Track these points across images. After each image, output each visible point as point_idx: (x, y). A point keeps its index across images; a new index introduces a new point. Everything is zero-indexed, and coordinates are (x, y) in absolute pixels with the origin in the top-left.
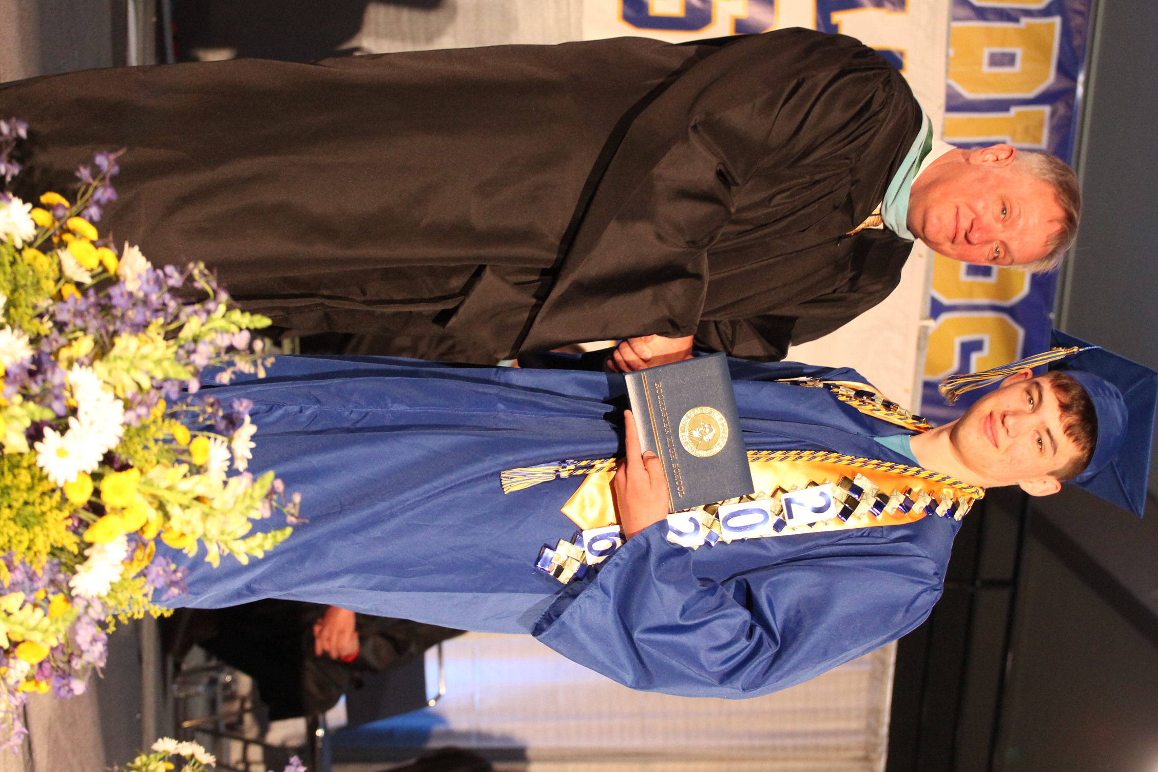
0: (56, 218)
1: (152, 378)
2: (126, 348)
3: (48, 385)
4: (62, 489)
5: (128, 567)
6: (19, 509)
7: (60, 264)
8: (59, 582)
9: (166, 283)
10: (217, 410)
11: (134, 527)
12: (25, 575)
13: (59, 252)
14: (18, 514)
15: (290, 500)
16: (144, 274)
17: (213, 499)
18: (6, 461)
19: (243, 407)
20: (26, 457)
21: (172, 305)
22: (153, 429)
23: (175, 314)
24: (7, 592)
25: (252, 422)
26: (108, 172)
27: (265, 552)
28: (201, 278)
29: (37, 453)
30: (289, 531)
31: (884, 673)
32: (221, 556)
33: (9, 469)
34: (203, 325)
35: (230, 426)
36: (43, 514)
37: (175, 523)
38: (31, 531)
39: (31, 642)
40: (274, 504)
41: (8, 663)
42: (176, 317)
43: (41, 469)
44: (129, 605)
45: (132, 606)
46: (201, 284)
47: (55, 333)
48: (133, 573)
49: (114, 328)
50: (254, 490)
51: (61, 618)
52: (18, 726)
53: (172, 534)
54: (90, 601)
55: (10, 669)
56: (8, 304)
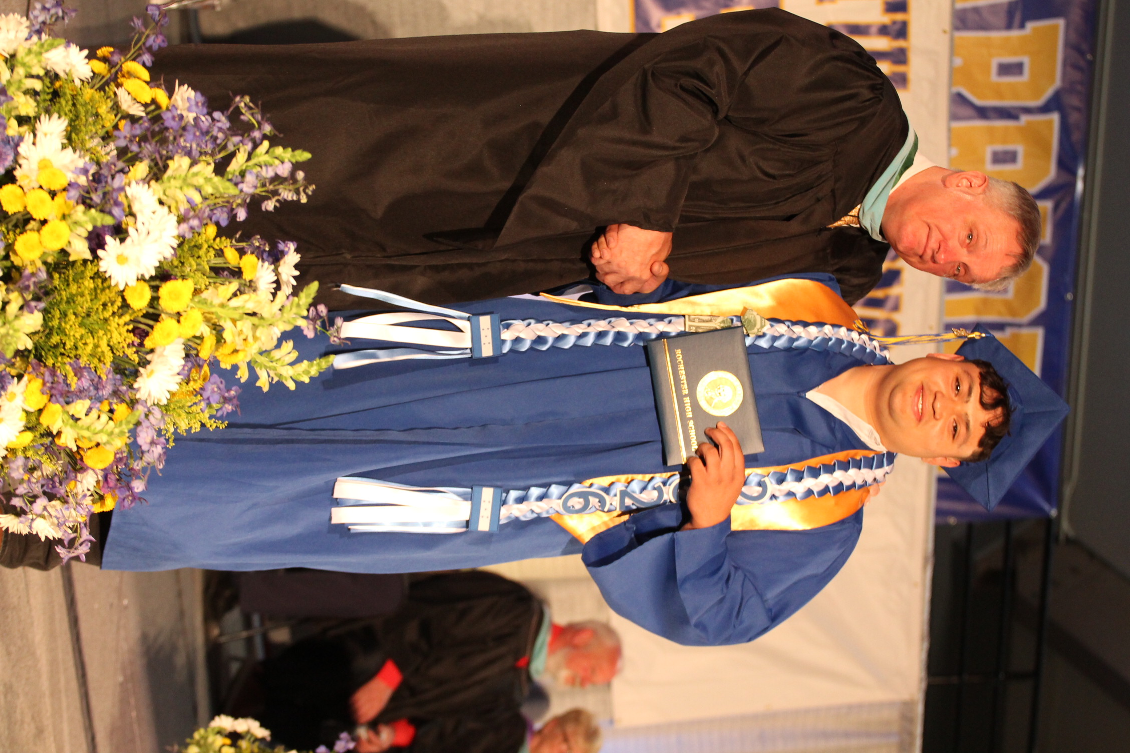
0: (111, 66)
1: (205, 199)
2: (179, 168)
3: (108, 188)
4: (122, 293)
5: (185, 384)
6: (83, 318)
7: (116, 99)
8: (121, 392)
9: (214, 125)
10: (265, 244)
11: (190, 334)
12: (90, 382)
13: (116, 89)
14: (82, 321)
15: (333, 324)
16: (193, 101)
17: (262, 312)
18: (71, 272)
19: (288, 246)
20: (90, 264)
21: (220, 135)
22: (205, 246)
23: (224, 143)
24: (74, 397)
25: (297, 250)
26: (159, 21)
27: (311, 378)
28: (246, 111)
29: (100, 259)
32: (271, 384)
33: (74, 280)
34: (249, 158)
36: (106, 320)
37: (226, 335)
38: (95, 337)
39: (98, 445)
40: (319, 328)
41: (76, 477)
42: (225, 147)
43: (105, 280)
46: (247, 116)
49: (167, 152)
50: (299, 300)
51: (124, 422)
52: (86, 534)
53: (226, 350)
54: (151, 409)
55: (78, 483)
56: (69, 129)
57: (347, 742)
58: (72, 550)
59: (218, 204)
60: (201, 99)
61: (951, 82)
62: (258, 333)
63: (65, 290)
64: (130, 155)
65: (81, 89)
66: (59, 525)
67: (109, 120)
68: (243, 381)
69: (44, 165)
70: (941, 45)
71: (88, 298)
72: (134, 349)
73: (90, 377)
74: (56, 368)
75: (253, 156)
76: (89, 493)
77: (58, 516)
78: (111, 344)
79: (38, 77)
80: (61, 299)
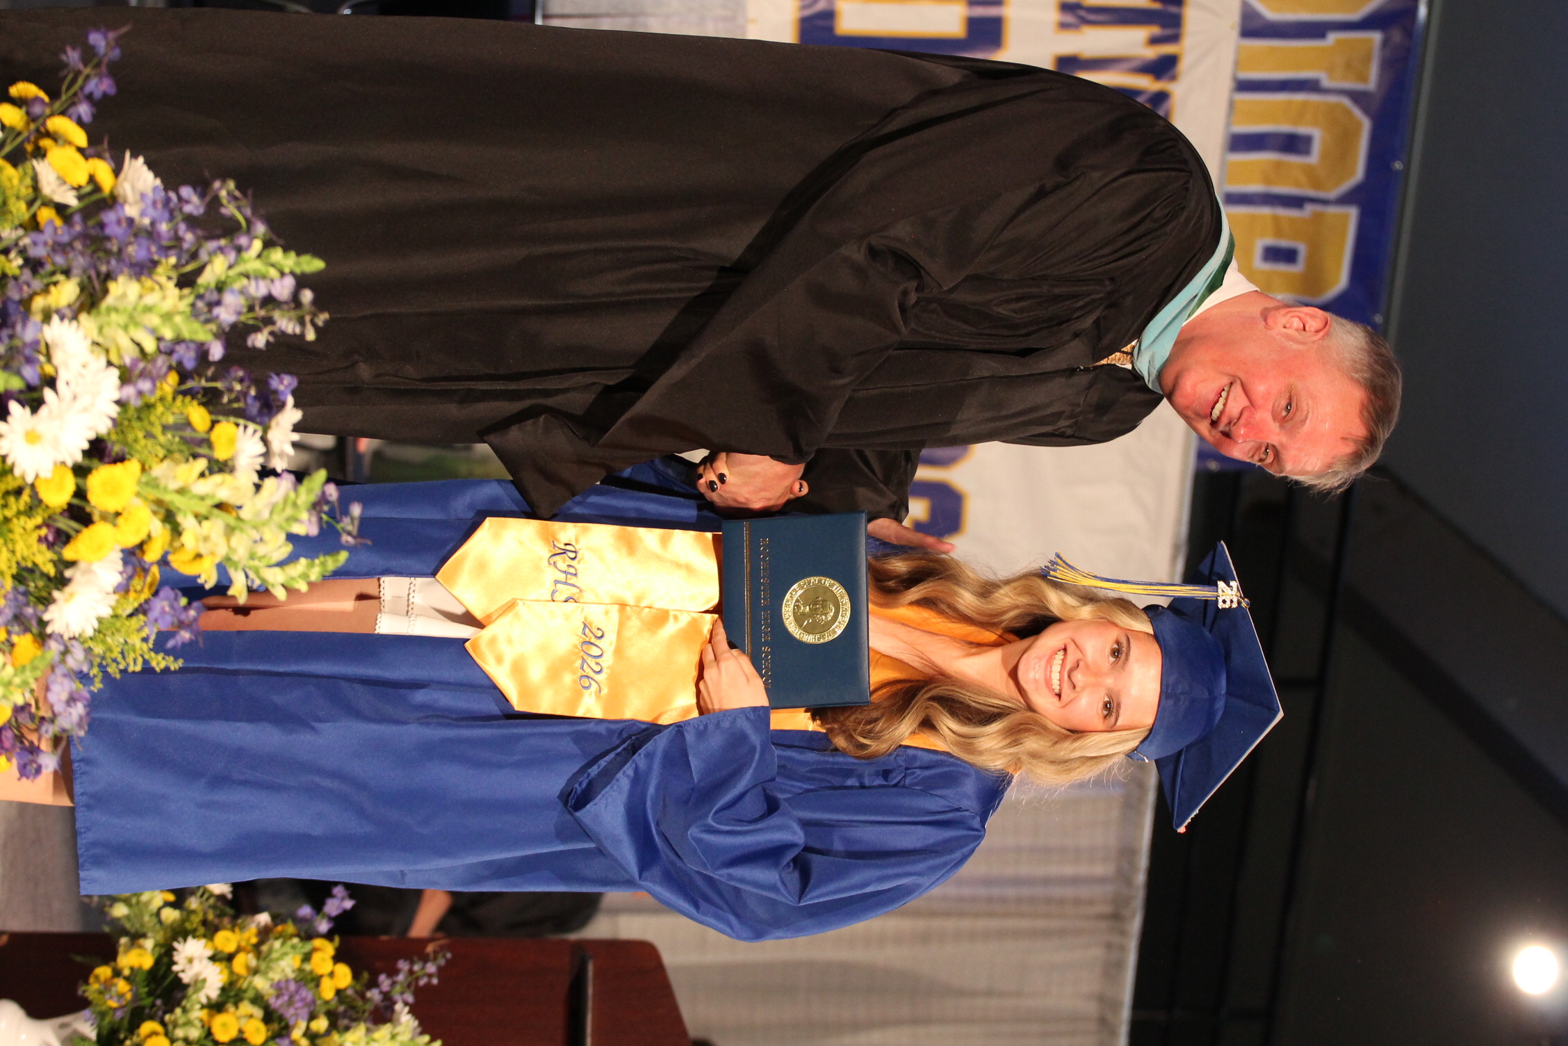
0: (31, 118)
1: (159, 339)
2: (124, 296)
3: (17, 343)
4: (33, 486)
5: (122, 601)
7: (35, 179)
8: (25, 617)
9: (181, 209)
10: (249, 387)
11: (132, 541)
13: (35, 162)
15: (346, 512)
16: (150, 194)
17: (240, 507)
19: (284, 384)
21: (189, 237)
22: (160, 409)
23: (194, 250)
26: (106, 54)
27: (310, 584)
28: (229, 202)
30: (343, 556)
31: (1141, 800)
32: (250, 590)
34: (230, 267)
35: (265, 411)
36: (7, 520)
37: (188, 539)
40: (325, 517)
42: (194, 256)
43: (4, 464)
44: (122, 653)
45: (126, 654)
46: (230, 209)
47: (27, 274)
48: (129, 610)
49: (108, 268)
50: (297, 496)
51: (28, 668)
53: (184, 552)
54: (69, 644)
57: (343, 899)
64: (50, 269)
67: (23, 211)
68: (208, 586)
72: (48, 559)
75: (236, 264)
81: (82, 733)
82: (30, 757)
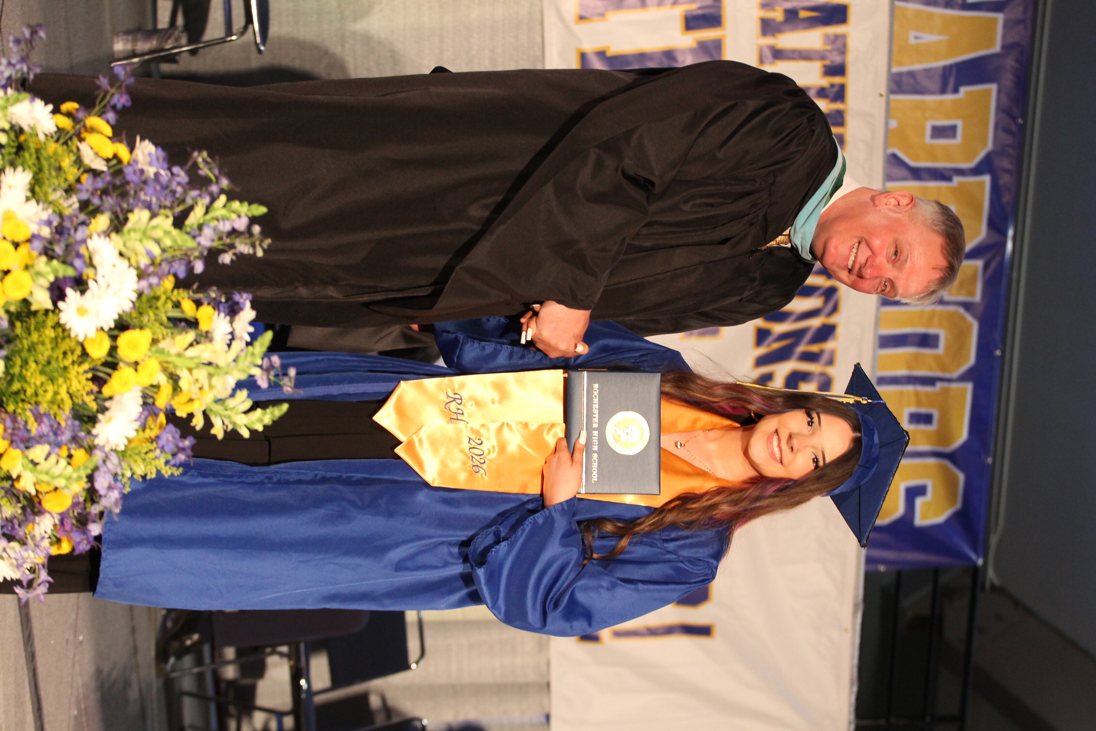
0: (76, 122)
1: (164, 251)
2: (139, 221)
3: (71, 240)
4: (82, 344)
5: (141, 433)
6: (44, 366)
7: (79, 153)
8: (80, 438)
10: (221, 296)
11: (147, 382)
12: (50, 428)
13: (79, 144)
14: (42, 369)
15: (286, 374)
16: (154, 156)
17: (218, 361)
19: (245, 300)
20: (50, 314)
21: (179, 189)
22: (163, 298)
23: (182, 198)
24: (34, 443)
26: (124, 81)
27: (265, 427)
28: (204, 167)
29: (60, 311)
30: (285, 407)
32: (225, 432)
33: (35, 329)
34: (207, 212)
36: (65, 368)
37: (183, 384)
38: (55, 384)
39: (56, 489)
40: (272, 378)
41: (34, 522)
42: (183, 201)
43: (64, 330)
46: (204, 171)
49: (128, 205)
50: (254, 350)
52: (44, 575)
53: (182, 398)
54: (109, 455)
55: (36, 525)
56: (33, 182)
58: (31, 590)
59: (177, 256)
60: (161, 154)
61: (886, 145)
62: (215, 381)
63: (27, 339)
64: (91, 208)
65: (45, 143)
66: (19, 566)
67: (72, 173)
68: (198, 428)
69: (9, 217)
70: (878, 107)
71: (49, 346)
72: (93, 397)
73: (49, 422)
74: (17, 415)
75: (210, 210)
76: (47, 536)
77: (17, 557)
78: (71, 391)
79: (3, 131)
80: (23, 347)
81: (117, 511)
82: (83, 537)
